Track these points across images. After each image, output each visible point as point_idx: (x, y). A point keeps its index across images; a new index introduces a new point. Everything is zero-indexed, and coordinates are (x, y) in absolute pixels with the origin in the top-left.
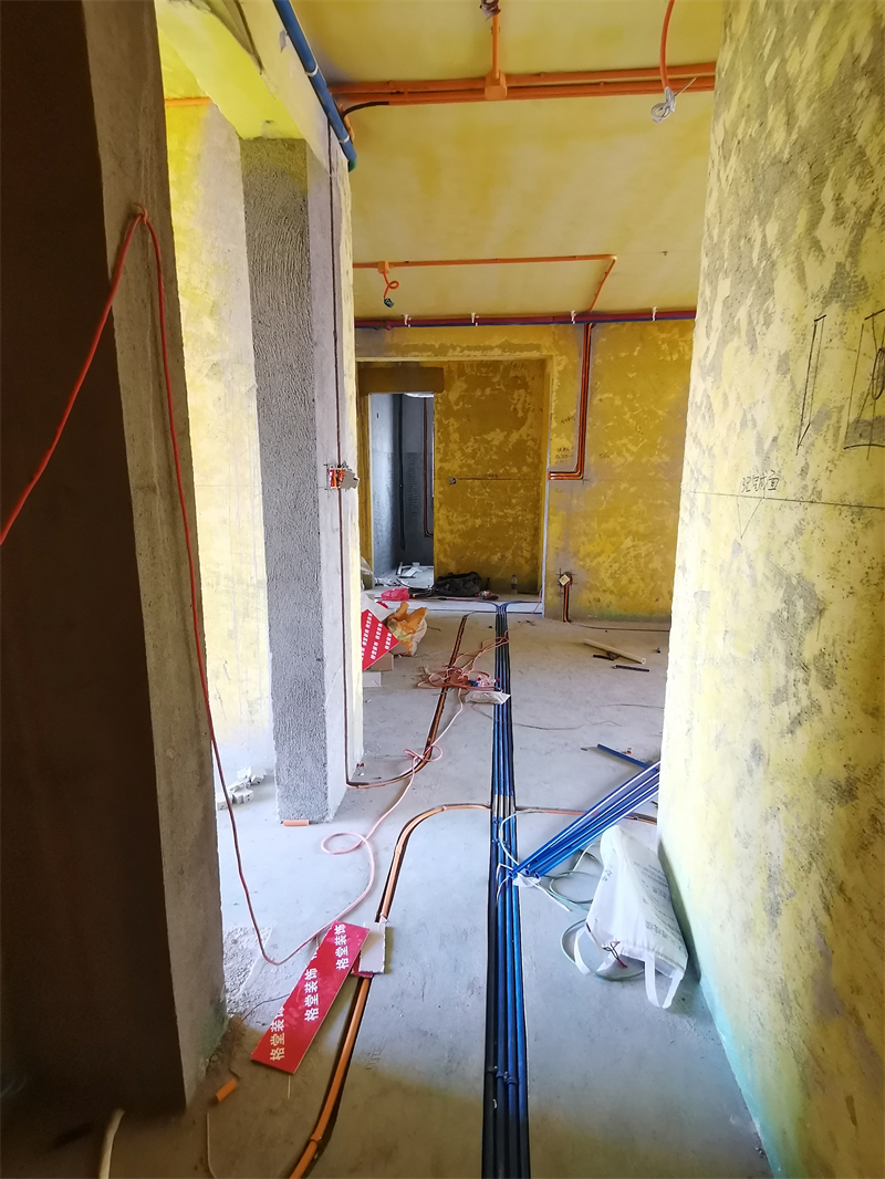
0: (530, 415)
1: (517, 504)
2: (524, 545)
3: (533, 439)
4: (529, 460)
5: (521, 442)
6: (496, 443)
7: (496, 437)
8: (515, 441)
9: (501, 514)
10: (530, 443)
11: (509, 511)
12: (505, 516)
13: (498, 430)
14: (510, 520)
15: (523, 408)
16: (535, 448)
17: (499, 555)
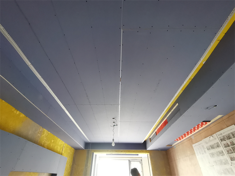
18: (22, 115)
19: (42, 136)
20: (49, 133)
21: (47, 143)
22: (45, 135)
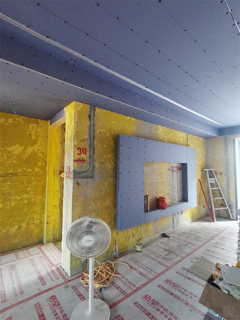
0: (40, 139)
1: (31, 191)
2: (35, 216)
3: (42, 153)
4: (40, 164)
5: (34, 154)
6: (16, 153)
7: (16, 149)
8: (30, 153)
9: (19, 198)
10: (40, 154)
11: (26, 196)
12: (22, 200)
13: (18, 145)
14: (26, 202)
15: (36, 134)
16: (44, 157)
17: (16, 227)
18: (133, 119)
19: (159, 132)
20: (164, 128)
21: (166, 138)
22: (161, 131)
